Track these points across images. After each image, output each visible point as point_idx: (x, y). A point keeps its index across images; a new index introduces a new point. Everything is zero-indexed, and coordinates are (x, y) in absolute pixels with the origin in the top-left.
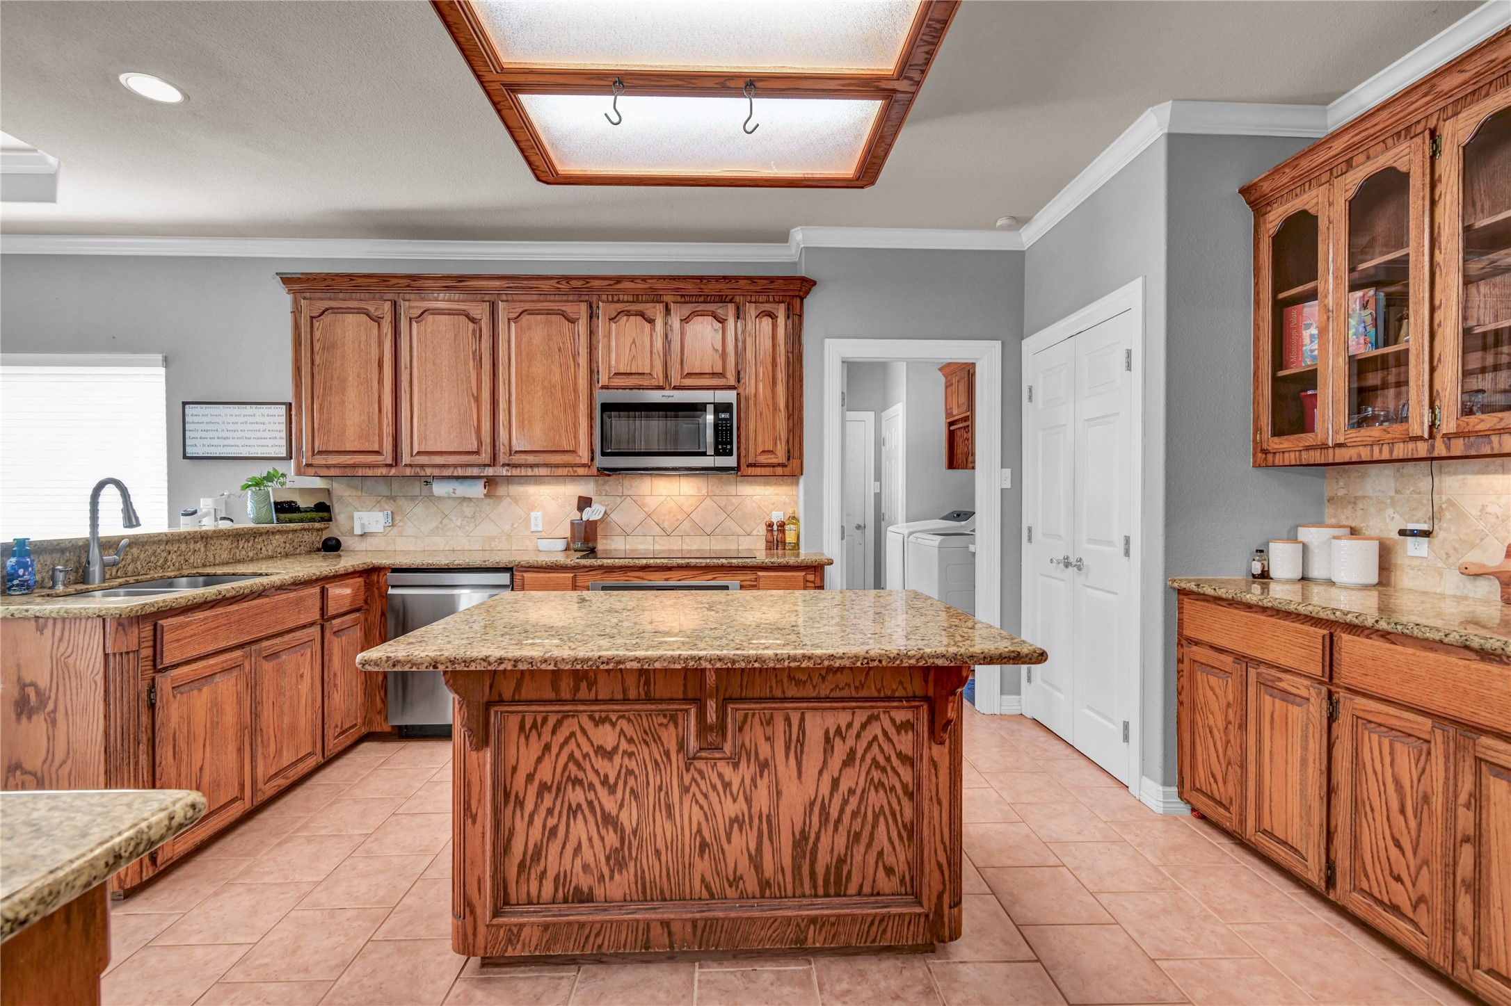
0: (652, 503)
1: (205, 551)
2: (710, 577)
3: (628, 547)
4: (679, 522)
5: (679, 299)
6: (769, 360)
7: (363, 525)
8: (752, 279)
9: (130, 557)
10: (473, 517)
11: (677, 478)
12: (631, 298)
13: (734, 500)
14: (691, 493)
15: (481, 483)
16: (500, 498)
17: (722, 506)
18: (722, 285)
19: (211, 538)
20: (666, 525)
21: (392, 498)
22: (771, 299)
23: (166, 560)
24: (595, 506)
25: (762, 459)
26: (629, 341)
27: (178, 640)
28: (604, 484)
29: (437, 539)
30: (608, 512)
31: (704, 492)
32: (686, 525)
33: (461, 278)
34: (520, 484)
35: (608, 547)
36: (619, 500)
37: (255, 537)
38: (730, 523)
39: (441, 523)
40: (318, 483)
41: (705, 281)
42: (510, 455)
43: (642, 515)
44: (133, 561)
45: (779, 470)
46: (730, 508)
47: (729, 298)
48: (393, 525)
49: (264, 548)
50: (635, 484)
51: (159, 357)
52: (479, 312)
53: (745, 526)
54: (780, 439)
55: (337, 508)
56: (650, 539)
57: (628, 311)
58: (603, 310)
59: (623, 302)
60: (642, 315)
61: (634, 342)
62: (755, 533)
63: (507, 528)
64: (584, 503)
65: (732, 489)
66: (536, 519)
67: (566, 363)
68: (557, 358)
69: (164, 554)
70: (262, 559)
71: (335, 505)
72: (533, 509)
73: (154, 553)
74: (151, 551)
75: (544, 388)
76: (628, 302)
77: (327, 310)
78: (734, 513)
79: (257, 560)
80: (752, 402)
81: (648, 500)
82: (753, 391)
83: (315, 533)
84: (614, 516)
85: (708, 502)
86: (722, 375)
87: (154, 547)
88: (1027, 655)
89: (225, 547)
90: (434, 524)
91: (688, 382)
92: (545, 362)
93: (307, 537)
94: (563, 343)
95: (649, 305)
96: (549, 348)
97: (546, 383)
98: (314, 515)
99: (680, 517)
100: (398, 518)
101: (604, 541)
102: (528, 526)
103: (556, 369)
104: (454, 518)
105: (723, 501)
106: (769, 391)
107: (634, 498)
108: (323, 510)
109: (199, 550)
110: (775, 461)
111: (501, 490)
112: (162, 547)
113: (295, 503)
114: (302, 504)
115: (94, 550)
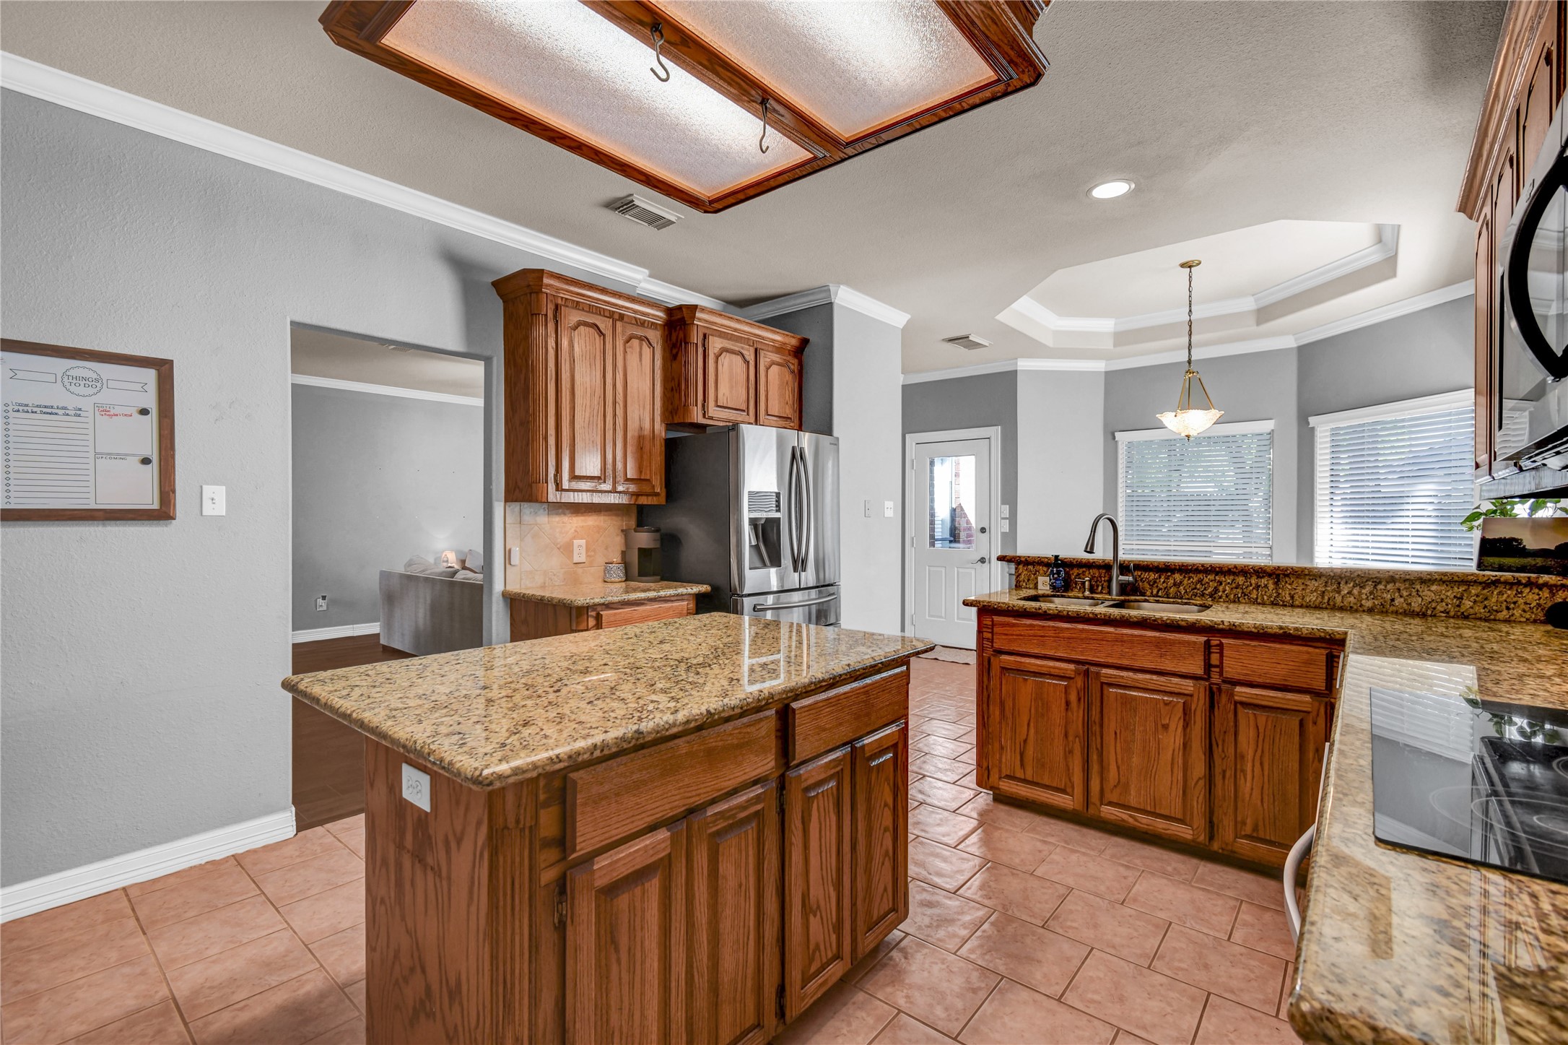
9: (1171, 581)
19: (1287, 576)
23: (1216, 590)
27: (1006, 635)
44: (1175, 584)
69: (1213, 585)
73: (1200, 581)
74: (1196, 579)
87: (1201, 576)
93: (1531, 596)
109: (1266, 586)
113: (1519, 541)
114: (1530, 543)
115: (1115, 571)
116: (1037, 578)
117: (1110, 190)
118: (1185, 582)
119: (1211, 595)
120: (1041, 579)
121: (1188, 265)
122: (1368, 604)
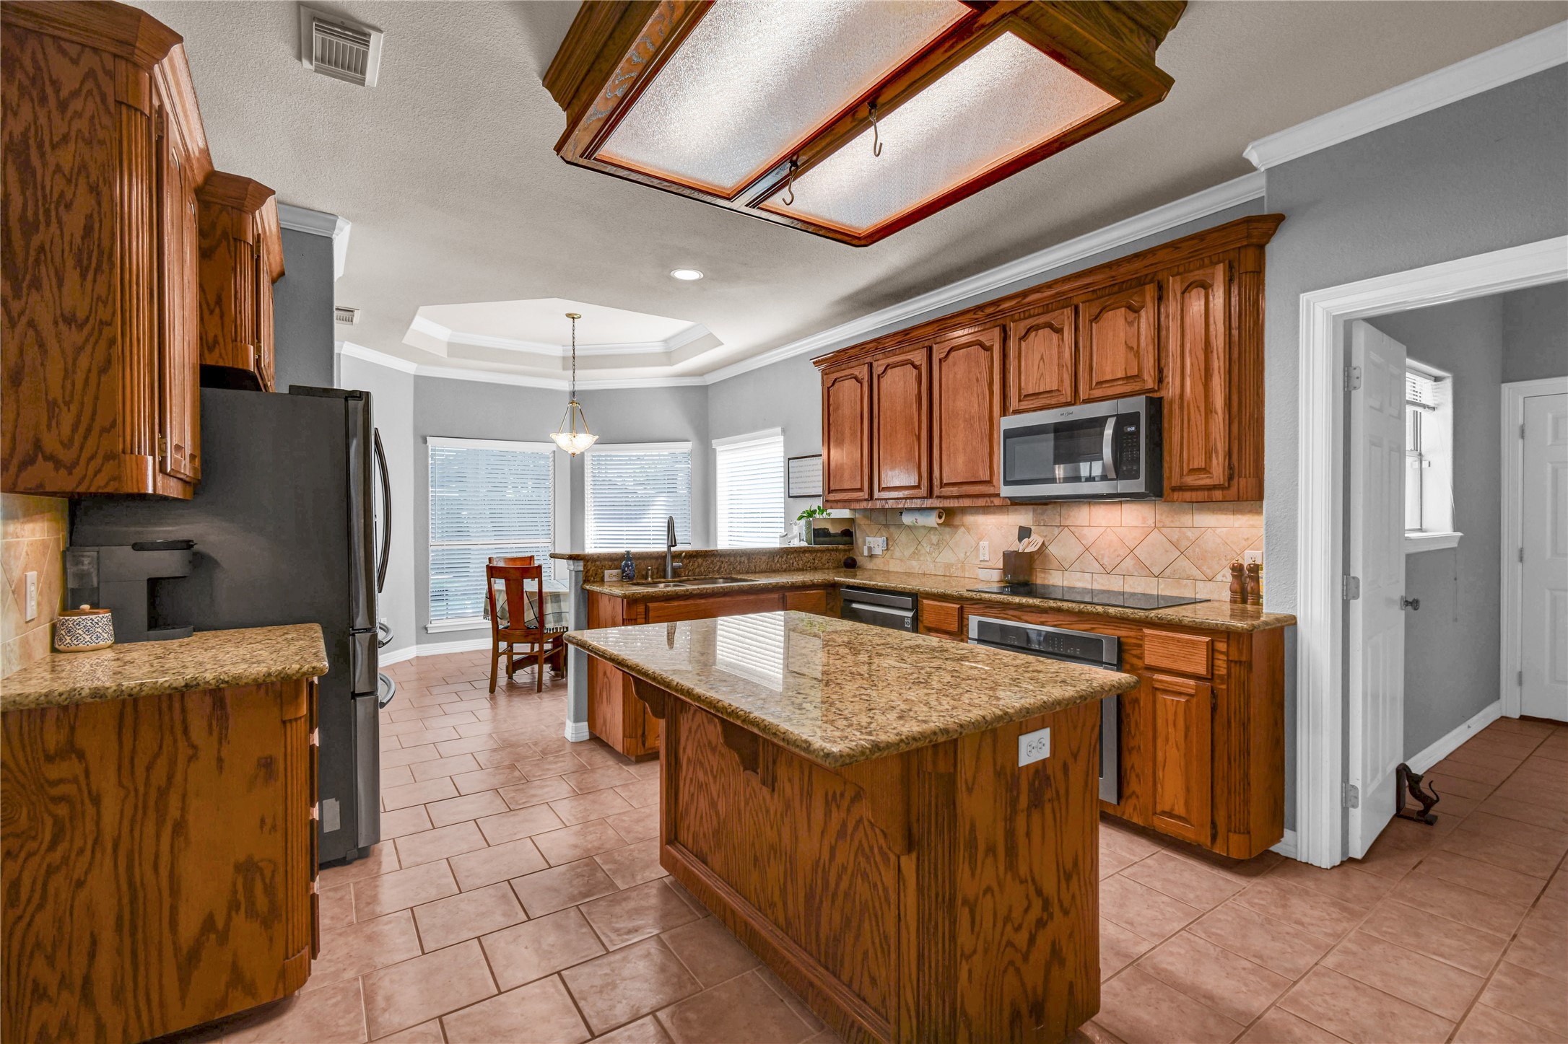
0: (1090, 535)
1: (748, 563)
2: (1088, 626)
3: (1066, 584)
4: (1120, 559)
5: (1090, 296)
6: (1201, 345)
7: (870, 549)
8: (1174, 245)
9: (696, 564)
10: (938, 544)
11: (1118, 507)
12: (1041, 310)
13: (1189, 533)
14: (1135, 523)
15: (935, 514)
16: (957, 527)
17: (1174, 540)
18: (1137, 265)
20: (1106, 561)
21: (887, 526)
22: (1207, 261)
23: (720, 567)
24: (1033, 536)
25: (1190, 480)
26: (1037, 357)
28: (1042, 514)
29: (914, 563)
30: (1046, 543)
31: (1151, 522)
32: (1129, 563)
33: (906, 332)
34: (972, 514)
35: (1046, 582)
36: (1056, 531)
37: (788, 555)
38: (1183, 563)
39: (916, 549)
40: (845, 513)
41: (1114, 268)
42: (941, 487)
43: (1080, 549)
45: (1218, 494)
46: (1184, 544)
47: (1149, 277)
48: (887, 549)
49: (795, 563)
50: (1072, 514)
51: (779, 429)
52: (919, 359)
53: (1204, 568)
54: (1217, 452)
55: (859, 535)
56: (1088, 576)
57: (1038, 325)
58: (1016, 329)
59: (1034, 316)
60: (1050, 326)
61: (1042, 358)
62: (1219, 578)
63: (962, 556)
64: (1024, 533)
65: (1186, 519)
66: (984, 548)
67: (983, 392)
68: (975, 388)
69: (719, 564)
70: (794, 570)
71: (857, 532)
72: (981, 539)
73: (712, 562)
75: (965, 421)
76: (1039, 315)
77: (836, 380)
78: (1190, 550)
79: (790, 571)
80: (1176, 407)
81: (1086, 531)
82: (1178, 391)
83: (842, 553)
84: (1052, 549)
85: (1155, 534)
86: (1138, 377)
87: (712, 559)
88: (815, 750)
89: (763, 560)
90: (912, 550)
91: (1097, 393)
92: (966, 394)
93: (834, 555)
94: (980, 373)
95: (1057, 313)
96: (969, 379)
97: (967, 416)
98: (839, 539)
99: (1123, 553)
100: (890, 543)
101: (1043, 575)
102: (977, 556)
103: (975, 400)
104: (925, 545)
105: (1175, 535)
106: (1200, 388)
107: (1072, 528)
108: (848, 535)
110: (1208, 482)
111: (957, 521)
112: (717, 559)
113: (828, 529)
114: (832, 531)
115: (669, 558)
116: (603, 573)
117: (687, 274)
118: (704, 564)
119: (718, 571)
120: (607, 573)
121: (572, 317)
122: (784, 567)
